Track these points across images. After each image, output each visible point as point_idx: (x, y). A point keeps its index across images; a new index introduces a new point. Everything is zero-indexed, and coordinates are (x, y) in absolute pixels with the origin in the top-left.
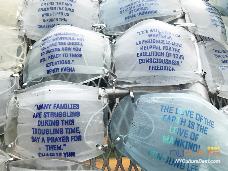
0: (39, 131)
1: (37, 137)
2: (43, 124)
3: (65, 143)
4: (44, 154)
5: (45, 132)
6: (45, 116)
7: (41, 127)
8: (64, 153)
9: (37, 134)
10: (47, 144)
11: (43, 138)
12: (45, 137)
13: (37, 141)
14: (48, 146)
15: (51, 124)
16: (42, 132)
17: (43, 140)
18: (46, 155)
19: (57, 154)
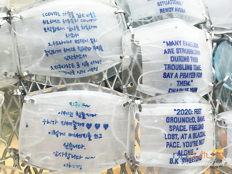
0: (173, 66)
1: (171, 73)
2: (177, 59)
3: (192, 79)
4: (174, 90)
5: (179, 67)
6: (178, 52)
7: (175, 63)
8: (190, 88)
9: (170, 70)
10: (179, 79)
11: (177, 74)
12: (179, 72)
13: (170, 77)
14: (179, 81)
15: (183, 60)
16: (176, 68)
17: (176, 76)
18: (176, 90)
19: (185, 89)
